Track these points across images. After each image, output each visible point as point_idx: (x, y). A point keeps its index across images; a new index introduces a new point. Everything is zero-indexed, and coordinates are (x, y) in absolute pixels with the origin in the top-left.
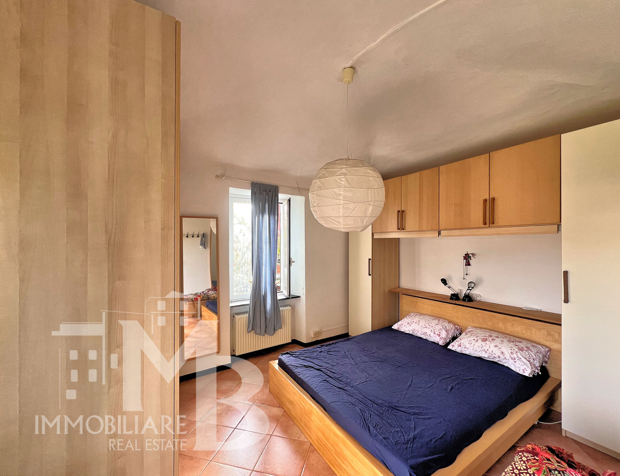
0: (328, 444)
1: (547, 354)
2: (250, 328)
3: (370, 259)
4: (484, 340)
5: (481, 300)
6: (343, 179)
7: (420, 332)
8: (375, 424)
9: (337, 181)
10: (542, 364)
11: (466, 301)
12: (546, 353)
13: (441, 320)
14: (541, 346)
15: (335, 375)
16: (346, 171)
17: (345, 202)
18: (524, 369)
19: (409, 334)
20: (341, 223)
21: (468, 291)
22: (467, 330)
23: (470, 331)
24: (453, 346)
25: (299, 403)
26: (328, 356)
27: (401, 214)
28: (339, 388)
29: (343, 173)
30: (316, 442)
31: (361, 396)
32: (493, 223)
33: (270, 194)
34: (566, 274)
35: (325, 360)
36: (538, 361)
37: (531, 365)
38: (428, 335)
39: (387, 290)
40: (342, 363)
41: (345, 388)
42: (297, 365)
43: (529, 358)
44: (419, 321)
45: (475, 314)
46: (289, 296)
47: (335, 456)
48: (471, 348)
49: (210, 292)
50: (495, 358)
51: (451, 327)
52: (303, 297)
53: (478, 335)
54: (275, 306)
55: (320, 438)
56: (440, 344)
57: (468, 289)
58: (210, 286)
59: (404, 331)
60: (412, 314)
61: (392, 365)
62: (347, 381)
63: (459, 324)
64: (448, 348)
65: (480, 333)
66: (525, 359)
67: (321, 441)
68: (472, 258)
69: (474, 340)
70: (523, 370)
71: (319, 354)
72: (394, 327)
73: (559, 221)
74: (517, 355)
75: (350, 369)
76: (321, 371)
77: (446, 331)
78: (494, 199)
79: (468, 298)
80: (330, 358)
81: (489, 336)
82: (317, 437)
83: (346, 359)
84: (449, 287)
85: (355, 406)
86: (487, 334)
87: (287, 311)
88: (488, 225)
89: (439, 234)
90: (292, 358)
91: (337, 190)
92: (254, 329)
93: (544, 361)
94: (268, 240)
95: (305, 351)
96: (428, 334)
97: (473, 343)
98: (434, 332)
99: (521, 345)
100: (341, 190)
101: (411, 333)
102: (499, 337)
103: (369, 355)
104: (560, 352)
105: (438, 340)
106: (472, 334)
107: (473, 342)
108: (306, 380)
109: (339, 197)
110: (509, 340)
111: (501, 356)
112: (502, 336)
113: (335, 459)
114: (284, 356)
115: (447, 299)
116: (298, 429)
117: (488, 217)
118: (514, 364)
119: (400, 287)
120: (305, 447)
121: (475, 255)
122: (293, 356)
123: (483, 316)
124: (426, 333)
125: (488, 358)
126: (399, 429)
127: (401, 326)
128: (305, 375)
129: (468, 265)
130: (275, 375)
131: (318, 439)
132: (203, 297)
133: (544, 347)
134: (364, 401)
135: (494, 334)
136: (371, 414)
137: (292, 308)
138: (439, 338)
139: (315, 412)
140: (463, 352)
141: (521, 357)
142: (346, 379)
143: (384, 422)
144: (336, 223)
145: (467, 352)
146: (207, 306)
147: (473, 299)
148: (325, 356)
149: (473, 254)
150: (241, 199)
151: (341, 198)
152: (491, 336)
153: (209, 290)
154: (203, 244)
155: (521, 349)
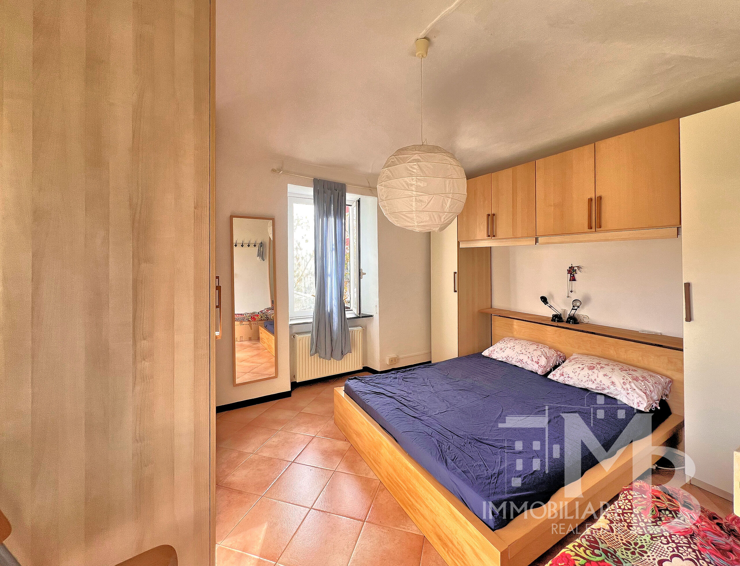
0: (399, 480)
1: (667, 386)
2: (314, 350)
3: (455, 273)
4: (591, 368)
5: (589, 322)
6: (415, 167)
7: (514, 360)
8: (454, 457)
9: (407, 169)
10: (662, 397)
11: (570, 323)
12: (667, 384)
13: (540, 345)
14: (660, 375)
15: (411, 403)
16: (419, 158)
17: (419, 193)
18: (638, 401)
19: (502, 361)
20: (415, 220)
21: (573, 311)
22: (572, 358)
23: (575, 358)
24: (554, 375)
25: (367, 435)
26: (403, 383)
27: (492, 218)
28: (415, 417)
29: (415, 160)
30: (386, 480)
31: (440, 427)
32: (600, 227)
33: (336, 193)
34: (688, 286)
35: (400, 387)
36: (656, 393)
37: (647, 398)
38: (525, 363)
39: (476, 310)
40: (419, 391)
41: (421, 418)
42: (366, 391)
43: (646, 390)
44: (514, 346)
45: (581, 339)
46: (359, 314)
47: (408, 495)
48: (575, 378)
49: (270, 311)
50: (604, 389)
51: (552, 353)
52: (376, 317)
53: (584, 362)
54: (343, 325)
55: (391, 474)
56: (539, 373)
57: (573, 309)
58: (270, 305)
59: (496, 358)
60: (506, 339)
61: (479, 394)
62: (424, 410)
63: (563, 350)
64: (548, 377)
65: (587, 360)
66: (641, 392)
67: (392, 478)
68: (578, 271)
69: (579, 368)
70: (638, 403)
71: (393, 381)
72: (485, 354)
73: (679, 223)
74: (631, 386)
75: (429, 397)
76: (394, 398)
77: (546, 358)
78: (600, 198)
79: (573, 319)
80: (405, 385)
81: (597, 364)
82: (387, 473)
83: (425, 386)
84: (550, 307)
85: (431, 437)
86: (596, 361)
87: (357, 332)
88: (593, 230)
89: (537, 241)
90: (360, 384)
91: (407, 179)
92: (318, 352)
93: (664, 394)
94: (334, 247)
95: (376, 377)
96: (524, 361)
97: (578, 372)
98: (531, 359)
99: (635, 374)
100: (413, 179)
101: (504, 360)
102: (609, 365)
103: (452, 383)
104: (682, 383)
105: (536, 368)
106: (577, 361)
107: (578, 370)
108: (375, 407)
109: (411, 188)
110: (622, 369)
111: (612, 387)
112: (613, 364)
113: (408, 498)
114: (351, 381)
115: (549, 321)
116: (366, 465)
117: (594, 221)
118: (627, 396)
119: (492, 307)
120: (374, 485)
121: (581, 268)
122: (362, 381)
123: (590, 341)
124: (522, 360)
125: (596, 389)
126: (482, 463)
127: (492, 352)
128: (374, 402)
129: (572, 281)
130: (340, 403)
131: (388, 476)
132: (262, 317)
133: (664, 377)
134: (442, 432)
135: (604, 362)
136: (451, 446)
137: (363, 330)
138: (538, 366)
139: (384, 443)
140: (566, 383)
141: (635, 388)
142: (423, 408)
143: (465, 455)
144: (409, 220)
145: (571, 383)
146: (266, 327)
147: (579, 321)
148: (399, 383)
149: (579, 267)
150: (301, 199)
151: (414, 189)
152: (599, 364)
153: (268, 309)
154: (261, 255)
155: (636, 379)
